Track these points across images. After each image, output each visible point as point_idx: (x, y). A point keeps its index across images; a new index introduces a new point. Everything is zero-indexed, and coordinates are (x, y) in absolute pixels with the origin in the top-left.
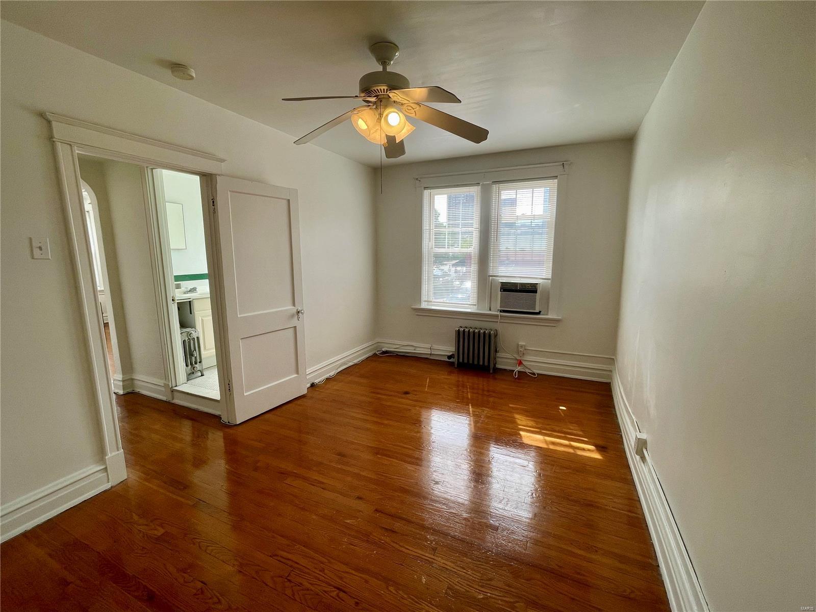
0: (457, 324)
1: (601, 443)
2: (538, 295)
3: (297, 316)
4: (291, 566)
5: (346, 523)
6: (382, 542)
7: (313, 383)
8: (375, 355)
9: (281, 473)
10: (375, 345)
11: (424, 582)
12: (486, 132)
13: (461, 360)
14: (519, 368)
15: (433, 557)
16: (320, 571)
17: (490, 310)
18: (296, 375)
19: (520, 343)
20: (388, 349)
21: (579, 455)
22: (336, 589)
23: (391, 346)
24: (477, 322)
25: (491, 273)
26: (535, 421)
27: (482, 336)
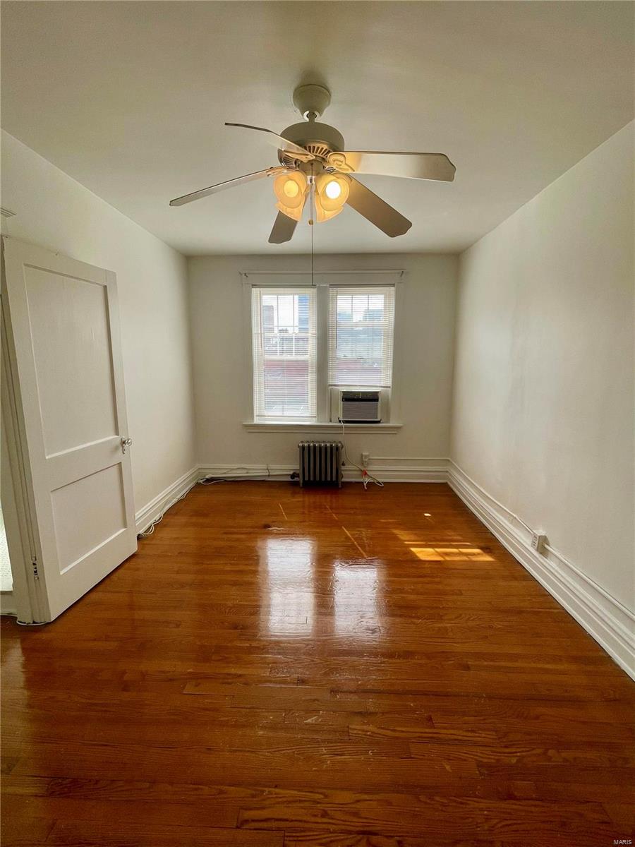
0: (300, 439)
1: (482, 544)
2: (379, 403)
3: (121, 448)
4: (279, 829)
5: (306, 724)
6: (368, 733)
7: (139, 535)
8: (198, 485)
9: (171, 680)
10: (197, 472)
11: (450, 771)
12: (409, 225)
13: (306, 479)
14: (367, 480)
15: (435, 731)
16: (323, 816)
17: (331, 421)
18: (124, 529)
19: (364, 454)
20: (213, 476)
21: (475, 561)
22: (361, 836)
23: (217, 471)
24: (317, 435)
25: (331, 382)
26: (415, 534)
27: (329, 450)
